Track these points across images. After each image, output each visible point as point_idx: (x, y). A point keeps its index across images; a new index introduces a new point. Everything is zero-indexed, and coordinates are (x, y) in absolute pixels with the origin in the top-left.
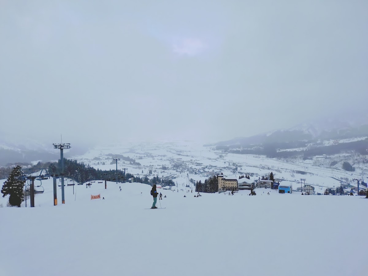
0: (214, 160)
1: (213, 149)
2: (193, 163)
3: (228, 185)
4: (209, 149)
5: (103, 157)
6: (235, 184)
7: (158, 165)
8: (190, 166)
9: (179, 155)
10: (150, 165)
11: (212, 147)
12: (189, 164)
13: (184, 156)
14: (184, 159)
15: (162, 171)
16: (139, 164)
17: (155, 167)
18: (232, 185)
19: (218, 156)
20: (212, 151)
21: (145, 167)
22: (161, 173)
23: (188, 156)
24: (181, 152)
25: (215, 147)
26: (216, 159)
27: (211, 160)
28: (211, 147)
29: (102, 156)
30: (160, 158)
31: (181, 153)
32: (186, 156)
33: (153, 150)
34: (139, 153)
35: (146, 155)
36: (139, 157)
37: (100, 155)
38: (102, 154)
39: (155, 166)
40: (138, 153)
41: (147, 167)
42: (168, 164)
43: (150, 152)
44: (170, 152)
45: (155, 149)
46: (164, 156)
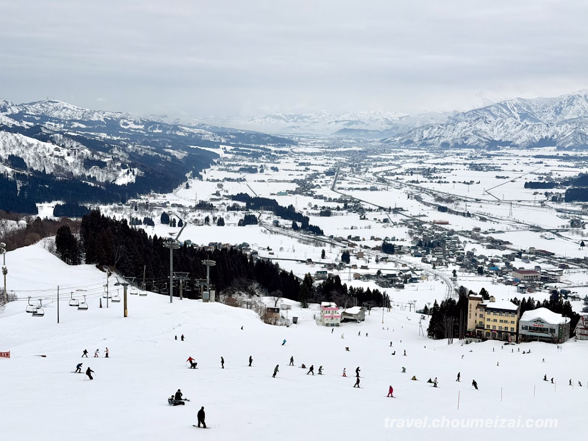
0: (549, 235)
1: (554, 199)
2: (479, 240)
3: (491, 324)
4: (543, 197)
5: (221, 202)
6: (513, 322)
7: (372, 238)
8: (468, 248)
9: (443, 209)
10: (349, 237)
11: (554, 191)
12: (467, 240)
13: (457, 213)
14: (457, 223)
15: (379, 258)
16: (317, 231)
17: (363, 243)
18: (504, 325)
19: (566, 222)
20: (550, 204)
21: (334, 241)
22: (377, 261)
23: (469, 215)
24: (449, 200)
25: (564, 191)
26: (556, 232)
27: (539, 234)
28: (549, 191)
29: (218, 200)
30: (383, 215)
31: (450, 206)
32: (464, 214)
33: (365, 189)
34: (325, 198)
35: (342, 205)
36: (324, 208)
37: (215, 197)
38: (222, 193)
39: (364, 240)
40: (321, 197)
41: (340, 240)
42: (401, 236)
43: (357, 195)
44: (418, 198)
45: (373, 189)
46: (396, 211)
